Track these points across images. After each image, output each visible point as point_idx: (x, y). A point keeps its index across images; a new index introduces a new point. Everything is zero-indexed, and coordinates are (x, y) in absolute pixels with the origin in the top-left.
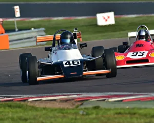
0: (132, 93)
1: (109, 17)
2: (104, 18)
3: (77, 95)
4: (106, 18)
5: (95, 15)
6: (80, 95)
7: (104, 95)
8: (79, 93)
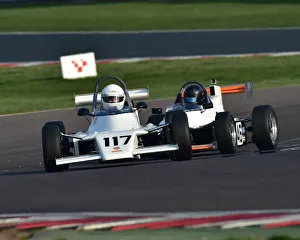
1: (85, 64)
2: (76, 65)
3: (22, 217)
7: (75, 218)
8: (24, 215)
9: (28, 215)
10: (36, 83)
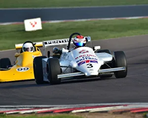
1: (36, 23)
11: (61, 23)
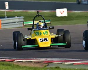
0: (79, 60)
1: (63, 12)
2: (61, 12)
3: (45, 59)
4: (62, 12)
5: (55, 10)
6: (46, 59)
8: (46, 58)
9: (47, 58)
10: (48, 17)
11: (81, 13)
